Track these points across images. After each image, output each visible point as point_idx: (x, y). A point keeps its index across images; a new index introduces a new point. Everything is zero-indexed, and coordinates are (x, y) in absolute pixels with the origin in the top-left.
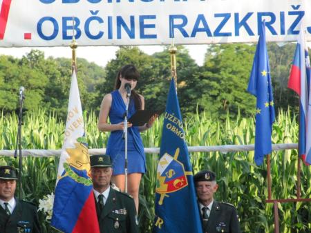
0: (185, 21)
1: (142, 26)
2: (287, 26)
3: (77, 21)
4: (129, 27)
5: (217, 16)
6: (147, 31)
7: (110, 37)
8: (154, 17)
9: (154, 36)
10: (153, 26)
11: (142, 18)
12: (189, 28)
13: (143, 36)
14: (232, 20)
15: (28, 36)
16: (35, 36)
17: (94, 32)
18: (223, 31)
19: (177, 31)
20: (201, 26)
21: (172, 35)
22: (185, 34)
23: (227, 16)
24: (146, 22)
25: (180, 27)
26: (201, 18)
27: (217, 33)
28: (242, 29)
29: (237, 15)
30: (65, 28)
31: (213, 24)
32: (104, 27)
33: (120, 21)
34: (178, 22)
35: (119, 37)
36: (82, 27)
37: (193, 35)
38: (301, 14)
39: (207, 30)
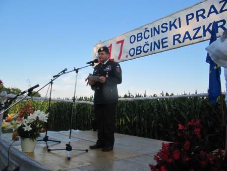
0: (180, 36)
1: (163, 43)
3: (141, 47)
4: (158, 45)
5: (194, 30)
6: (165, 45)
7: (151, 50)
8: (167, 38)
9: (167, 46)
10: (166, 42)
11: (162, 40)
12: (181, 39)
13: (163, 47)
14: (201, 30)
15: (127, 56)
16: (129, 57)
17: (146, 50)
18: (197, 36)
19: (176, 42)
20: (187, 36)
21: (174, 44)
22: (180, 42)
23: (199, 29)
24: (164, 41)
25: (178, 40)
26: (187, 33)
27: (194, 38)
28: (207, 32)
29: (204, 27)
30: (137, 51)
32: (149, 47)
33: (155, 43)
34: (176, 37)
35: (154, 49)
36: (142, 49)
37: (183, 41)
39: (189, 37)
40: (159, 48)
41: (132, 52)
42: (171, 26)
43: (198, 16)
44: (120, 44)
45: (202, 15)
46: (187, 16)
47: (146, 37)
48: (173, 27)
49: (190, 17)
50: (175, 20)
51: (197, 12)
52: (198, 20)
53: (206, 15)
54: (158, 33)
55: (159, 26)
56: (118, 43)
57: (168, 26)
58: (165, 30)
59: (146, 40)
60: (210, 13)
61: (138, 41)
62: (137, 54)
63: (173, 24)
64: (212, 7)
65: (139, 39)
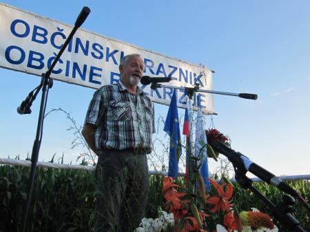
1: (92, 74)
3: (42, 57)
4: (82, 72)
6: (95, 78)
7: (67, 74)
8: (101, 70)
9: (99, 83)
11: (92, 68)
24: (95, 71)
25: (117, 81)
28: (155, 93)
30: (31, 59)
33: (76, 65)
34: (116, 77)
35: (74, 76)
36: (45, 61)
40: (83, 77)
41: (15, 55)
42: (108, 55)
43: (146, 66)
45: (150, 68)
48: (110, 58)
50: (116, 51)
51: (146, 60)
53: (154, 70)
54: (86, 52)
55: (88, 42)
57: (104, 53)
58: (98, 55)
59: (57, 51)
60: (159, 71)
61: (34, 39)
62: (30, 65)
63: (112, 55)
64: (161, 65)
65: (38, 38)
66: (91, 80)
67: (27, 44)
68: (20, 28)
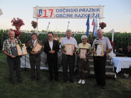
0: (77, 15)
1: (71, 16)
2: (92, 16)
8: (73, 14)
11: (71, 14)
12: (78, 16)
14: (84, 15)
15: (55, 17)
16: (56, 17)
18: (83, 16)
19: (76, 16)
22: (77, 17)
23: (83, 14)
24: (71, 15)
26: (79, 14)
28: (85, 16)
30: (60, 16)
31: (81, 15)
32: (65, 16)
33: (68, 15)
34: (76, 15)
35: (67, 17)
36: (62, 16)
38: (94, 14)
39: (80, 16)
40: (69, 17)
41: (57, 16)
42: (74, 11)
43: (83, 10)
44: (51, 11)
45: (84, 10)
46: (80, 9)
47: (64, 11)
48: (75, 11)
49: (81, 10)
50: (76, 9)
51: (83, 9)
52: (83, 11)
53: (85, 11)
54: (69, 12)
55: (70, 9)
56: (50, 10)
57: (73, 10)
58: (72, 11)
59: (64, 13)
60: (86, 11)
61: (60, 12)
62: (60, 17)
63: (75, 10)
64: (87, 9)
65: (61, 11)
66: (71, 17)
67: (59, 13)
68: (58, 11)
